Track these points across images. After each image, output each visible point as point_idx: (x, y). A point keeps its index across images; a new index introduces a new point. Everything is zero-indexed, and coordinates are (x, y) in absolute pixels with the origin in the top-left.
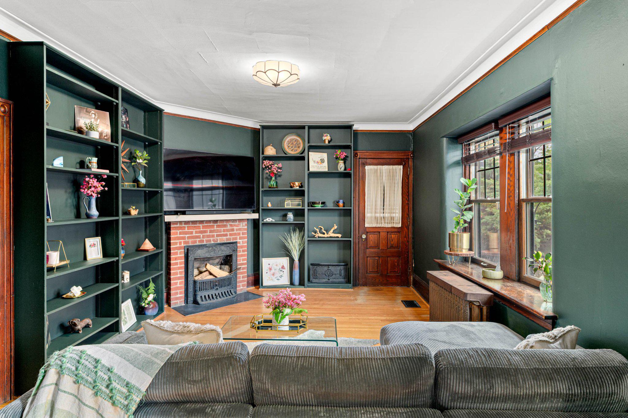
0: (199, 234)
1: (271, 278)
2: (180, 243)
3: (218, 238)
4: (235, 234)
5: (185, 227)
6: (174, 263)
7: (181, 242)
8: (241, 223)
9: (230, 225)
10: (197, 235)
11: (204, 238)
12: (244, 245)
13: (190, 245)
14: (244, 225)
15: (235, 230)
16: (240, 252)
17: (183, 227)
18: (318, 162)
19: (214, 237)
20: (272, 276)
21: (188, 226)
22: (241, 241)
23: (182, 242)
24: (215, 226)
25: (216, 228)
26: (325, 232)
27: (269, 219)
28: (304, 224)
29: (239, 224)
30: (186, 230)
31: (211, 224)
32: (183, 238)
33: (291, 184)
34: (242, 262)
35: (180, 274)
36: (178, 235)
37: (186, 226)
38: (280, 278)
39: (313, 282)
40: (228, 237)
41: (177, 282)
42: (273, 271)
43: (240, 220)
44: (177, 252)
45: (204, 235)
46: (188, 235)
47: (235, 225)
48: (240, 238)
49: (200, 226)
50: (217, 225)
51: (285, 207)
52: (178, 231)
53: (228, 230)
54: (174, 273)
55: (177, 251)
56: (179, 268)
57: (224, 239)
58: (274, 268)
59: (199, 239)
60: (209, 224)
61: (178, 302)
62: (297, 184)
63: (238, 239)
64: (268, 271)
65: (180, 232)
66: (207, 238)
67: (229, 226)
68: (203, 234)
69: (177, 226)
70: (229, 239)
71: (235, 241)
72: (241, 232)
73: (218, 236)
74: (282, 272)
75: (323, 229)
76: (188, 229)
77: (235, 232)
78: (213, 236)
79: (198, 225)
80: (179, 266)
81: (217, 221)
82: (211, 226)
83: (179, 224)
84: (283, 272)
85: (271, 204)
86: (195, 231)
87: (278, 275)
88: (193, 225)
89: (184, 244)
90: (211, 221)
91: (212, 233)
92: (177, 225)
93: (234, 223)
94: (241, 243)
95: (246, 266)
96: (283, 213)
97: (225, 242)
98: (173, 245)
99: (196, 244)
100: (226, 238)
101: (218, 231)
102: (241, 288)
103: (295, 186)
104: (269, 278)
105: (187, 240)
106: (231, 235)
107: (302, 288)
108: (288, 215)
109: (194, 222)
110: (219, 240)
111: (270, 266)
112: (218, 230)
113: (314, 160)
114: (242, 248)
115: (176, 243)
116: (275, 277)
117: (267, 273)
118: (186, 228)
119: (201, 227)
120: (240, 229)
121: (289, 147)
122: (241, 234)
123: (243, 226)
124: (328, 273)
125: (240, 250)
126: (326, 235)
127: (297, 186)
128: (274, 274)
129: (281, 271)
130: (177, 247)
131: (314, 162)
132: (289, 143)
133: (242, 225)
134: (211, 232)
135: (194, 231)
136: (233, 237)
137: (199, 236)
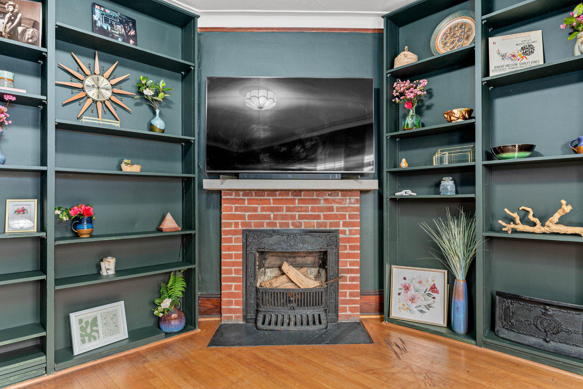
0: (267, 213)
1: (406, 306)
2: (236, 224)
3: (302, 221)
4: (335, 217)
5: (244, 199)
6: (226, 255)
7: (238, 222)
8: (348, 197)
9: (324, 199)
10: (264, 213)
11: (277, 220)
12: (353, 236)
13: (253, 228)
14: (352, 201)
15: (335, 210)
16: (346, 249)
17: (241, 199)
18: (514, 56)
19: (296, 219)
20: (410, 302)
21: (249, 198)
22: (347, 229)
23: (240, 223)
24: (297, 201)
25: (298, 204)
26: (536, 220)
27: (406, 193)
28: (473, 200)
29: (342, 199)
30: (246, 205)
31: (288, 198)
32: (242, 217)
33: (446, 116)
34: (349, 267)
35: (236, 273)
36: (233, 212)
37: (246, 198)
38: (425, 309)
39: (502, 336)
40: (322, 220)
41: (232, 285)
42: (412, 292)
43: (346, 192)
44: (231, 238)
45: (277, 215)
46: (249, 213)
47: (334, 201)
48: (345, 224)
49: (269, 199)
50: (299, 200)
51: (434, 164)
52: (233, 206)
53: (320, 209)
54: (226, 270)
55: (230, 236)
56: (234, 264)
57: (314, 224)
58: (414, 286)
59: (268, 221)
60: (285, 197)
61: (232, 316)
62: (457, 112)
63: (341, 226)
64: (402, 291)
65: (236, 207)
66: (282, 220)
67: (322, 201)
68: (276, 213)
69: (231, 197)
70: (325, 225)
71: (334, 228)
72: (347, 213)
73: (301, 217)
74: (430, 298)
75: (531, 213)
76: (248, 204)
77: (335, 212)
78: (293, 217)
79: (266, 197)
80: (233, 260)
81: (301, 191)
82: (288, 199)
83: (234, 194)
84: (434, 298)
85: (407, 161)
86: (261, 207)
87: (422, 302)
88: (257, 198)
89: (242, 227)
90: (289, 190)
91: (291, 212)
92: (232, 195)
93: (333, 198)
94: (347, 233)
95: (358, 275)
96: (434, 179)
97: (316, 228)
98: (225, 227)
99: (262, 228)
100: (317, 222)
101: (300, 209)
102: (348, 313)
103: (452, 118)
104: (404, 305)
105: (247, 221)
106: (326, 217)
107: (470, 345)
108: (443, 183)
109: (260, 192)
110: (303, 225)
111: (407, 282)
112: (301, 207)
113: (502, 52)
114: (349, 242)
115: (230, 225)
116: (414, 305)
117: (399, 294)
118: (246, 202)
119: (272, 201)
120: (345, 209)
121: (445, 44)
122: (347, 217)
123: (350, 203)
124: (545, 324)
125: (346, 246)
126: (538, 229)
127: (458, 118)
128: (413, 299)
129: (429, 295)
130: (232, 230)
131: (504, 56)
132: (447, 37)
133: (348, 201)
134: (288, 209)
135: (259, 207)
136: (331, 221)
137: (267, 215)
